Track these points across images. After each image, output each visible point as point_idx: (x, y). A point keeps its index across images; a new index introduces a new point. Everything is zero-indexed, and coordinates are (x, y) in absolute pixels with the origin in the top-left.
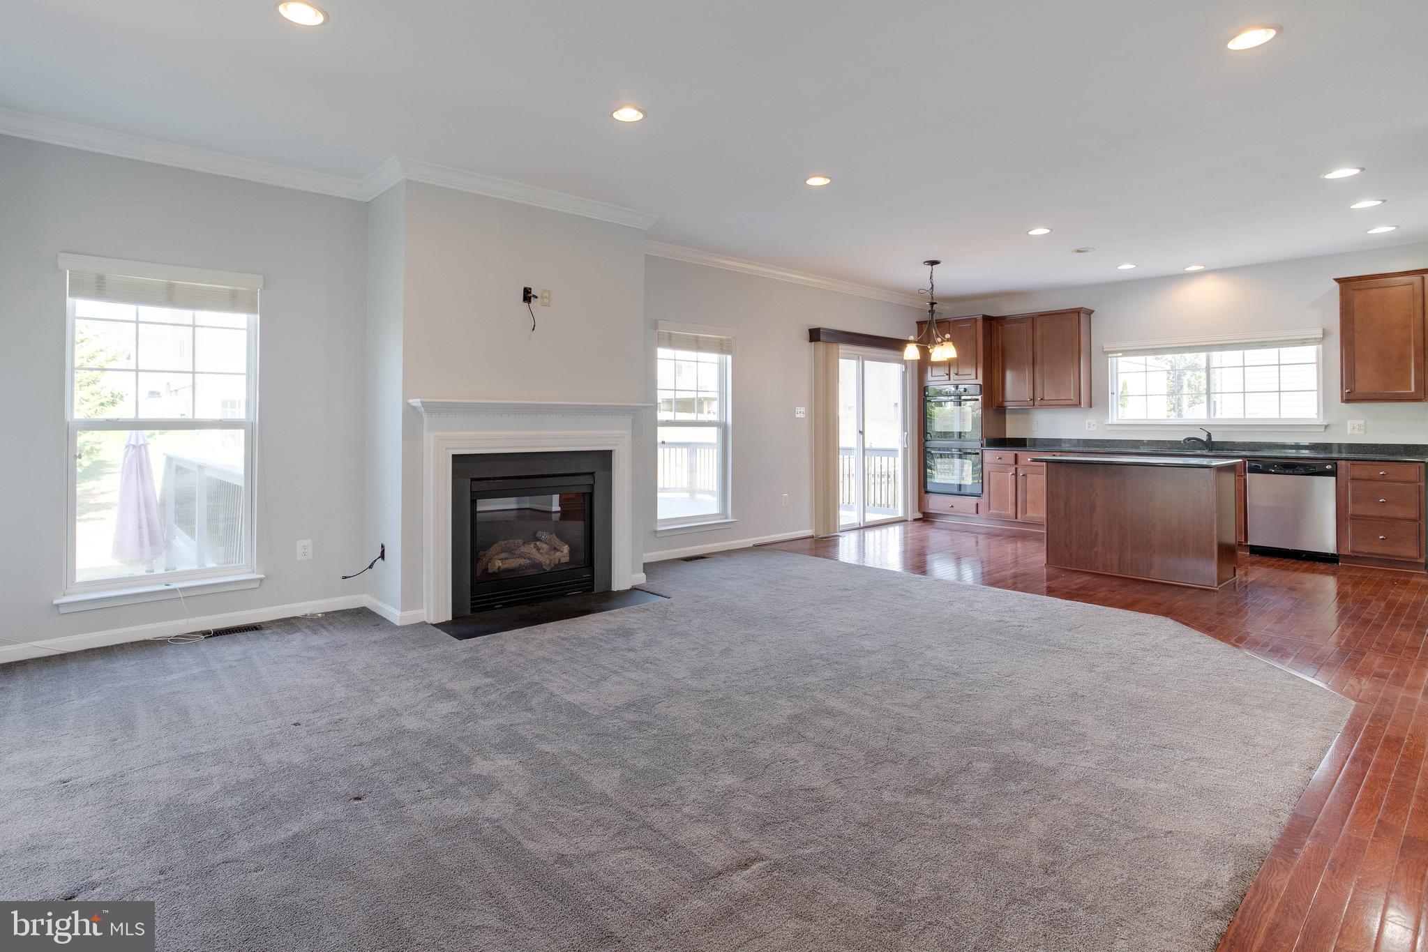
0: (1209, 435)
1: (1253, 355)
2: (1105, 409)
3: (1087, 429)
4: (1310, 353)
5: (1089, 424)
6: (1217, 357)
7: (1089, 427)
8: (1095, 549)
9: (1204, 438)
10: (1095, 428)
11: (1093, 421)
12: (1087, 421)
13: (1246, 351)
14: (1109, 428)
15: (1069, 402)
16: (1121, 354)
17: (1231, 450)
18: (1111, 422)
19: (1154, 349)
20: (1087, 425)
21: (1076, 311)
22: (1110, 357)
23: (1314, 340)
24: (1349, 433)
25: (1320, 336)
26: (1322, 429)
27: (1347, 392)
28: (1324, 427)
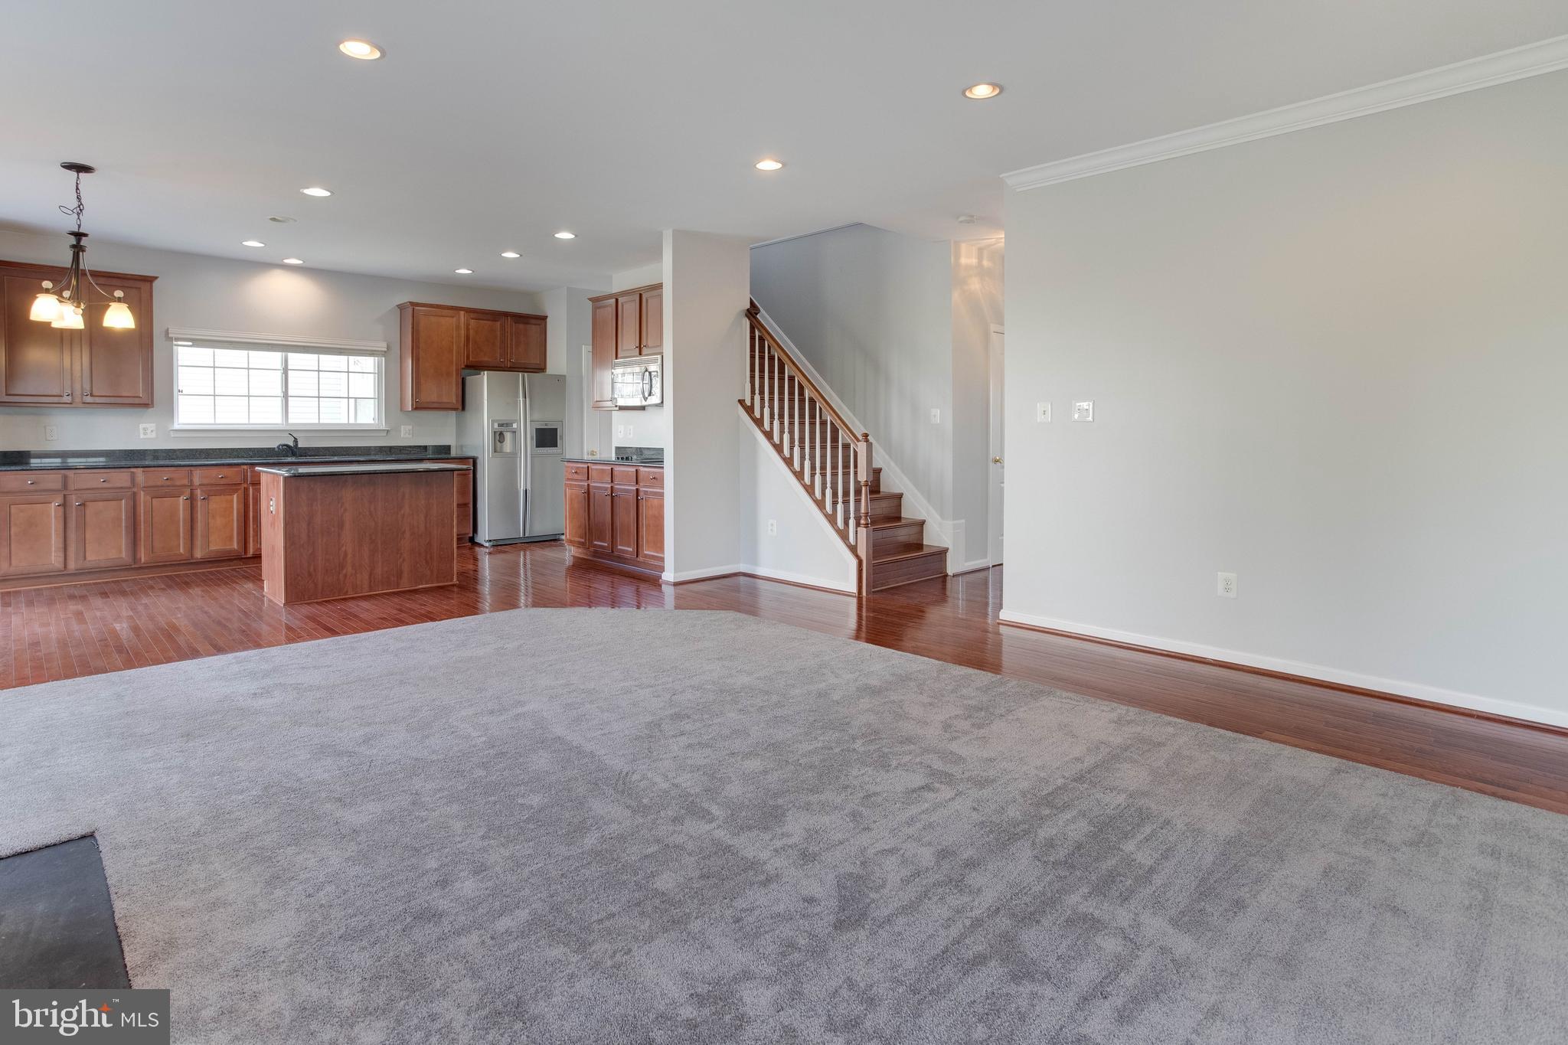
0: (296, 441)
1: (329, 361)
2: (170, 409)
3: (142, 436)
4: (369, 363)
5: (145, 429)
6: (296, 359)
7: (145, 434)
8: (344, 571)
9: (291, 444)
10: (154, 435)
11: (151, 426)
12: (141, 426)
13: (321, 356)
14: (172, 435)
15: (137, 401)
16: (190, 343)
17: (313, 456)
18: (176, 427)
19: (231, 342)
20: (141, 431)
21: (149, 280)
22: (175, 345)
23: (380, 353)
24: (402, 437)
25: (385, 350)
26: (385, 434)
27: (416, 401)
28: (386, 431)
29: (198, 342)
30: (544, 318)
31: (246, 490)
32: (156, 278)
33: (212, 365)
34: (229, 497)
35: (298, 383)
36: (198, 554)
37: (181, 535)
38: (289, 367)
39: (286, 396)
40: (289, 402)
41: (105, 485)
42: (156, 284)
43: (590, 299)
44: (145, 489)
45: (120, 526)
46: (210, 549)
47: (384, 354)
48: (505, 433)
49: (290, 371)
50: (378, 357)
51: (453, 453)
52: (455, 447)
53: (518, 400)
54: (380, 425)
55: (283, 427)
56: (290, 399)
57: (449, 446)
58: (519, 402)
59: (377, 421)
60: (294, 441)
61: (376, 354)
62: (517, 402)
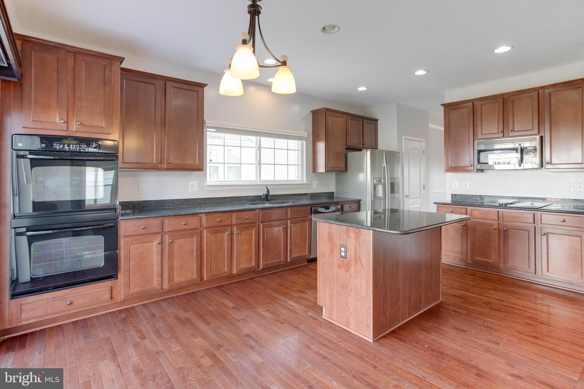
1: (279, 143)
5: (192, 185)
7: (192, 188)
16: (215, 130)
18: (208, 183)
19: (236, 130)
20: (190, 187)
21: (202, 86)
22: (208, 131)
23: (304, 138)
24: (313, 187)
25: (307, 136)
26: (306, 186)
27: (328, 167)
28: (307, 185)
29: (219, 129)
30: (376, 120)
31: (259, 226)
32: (206, 85)
33: (223, 144)
34: (250, 231)
35: (267, 156)
36: (235, 272)
37: (226, 259)
38: (262, 146)
39: (260, 164)
40: (262, 168)
41: (186, 227)
42: (205, 89)
43: (442, 105)
44: (206, 228)
45: (193, 255)
46: (241, 267)
47: (306, 139)
48: (378, 185)
49: (261, 149)
50: (302, 141)
51: (335, 196)
52: (336, 193)
53: (383, 165)
54: (303, 181)
55: (259, 183)
56: (262, 165)
57: (333, 193)
58: (384, 167)
59: (300, 179)
60: (267, 191)
61: (302, 139)
62: (383, 167)
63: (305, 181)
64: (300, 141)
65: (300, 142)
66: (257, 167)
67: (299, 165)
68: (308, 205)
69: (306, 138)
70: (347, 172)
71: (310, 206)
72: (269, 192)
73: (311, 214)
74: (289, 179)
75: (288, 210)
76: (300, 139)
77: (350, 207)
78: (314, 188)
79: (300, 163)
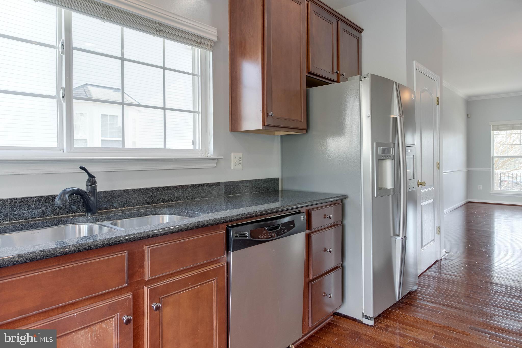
23: (209, 43)
24: (232, 168)
25: (215, 39)
26: (214, 165)
27: (268, 115)
28: (216, 161)
30: (360, 31)
40: (74, 110)
47: (213, 46)
48: (384, 161)
49: (74, 51)
50: (203, 50)
51: (280, 188)
52: (282, 179)
53: (392, 116)
54: (207, 151)
55: (66, 155)
56: (76, 103)
57: (277, 179)
58: (395, 119)
59: (199, 146)
60: (88, 181)
61: (203, 44)
62: (391, 120)
63: (211, 152)
64: (200, 50)
65: (198, 51)
66: (60, 106)
67: (196, 112)
68: (218, 224)
69: (212, 44)
70: (310, 132)
71: (225, 226)
72: (95, 183)
73: (228, 249)
74: (167, 147)
75: (143, 252)
76: (198, 43)
77: (325, 217)
78: (234, 170)
79: (198, 108)
